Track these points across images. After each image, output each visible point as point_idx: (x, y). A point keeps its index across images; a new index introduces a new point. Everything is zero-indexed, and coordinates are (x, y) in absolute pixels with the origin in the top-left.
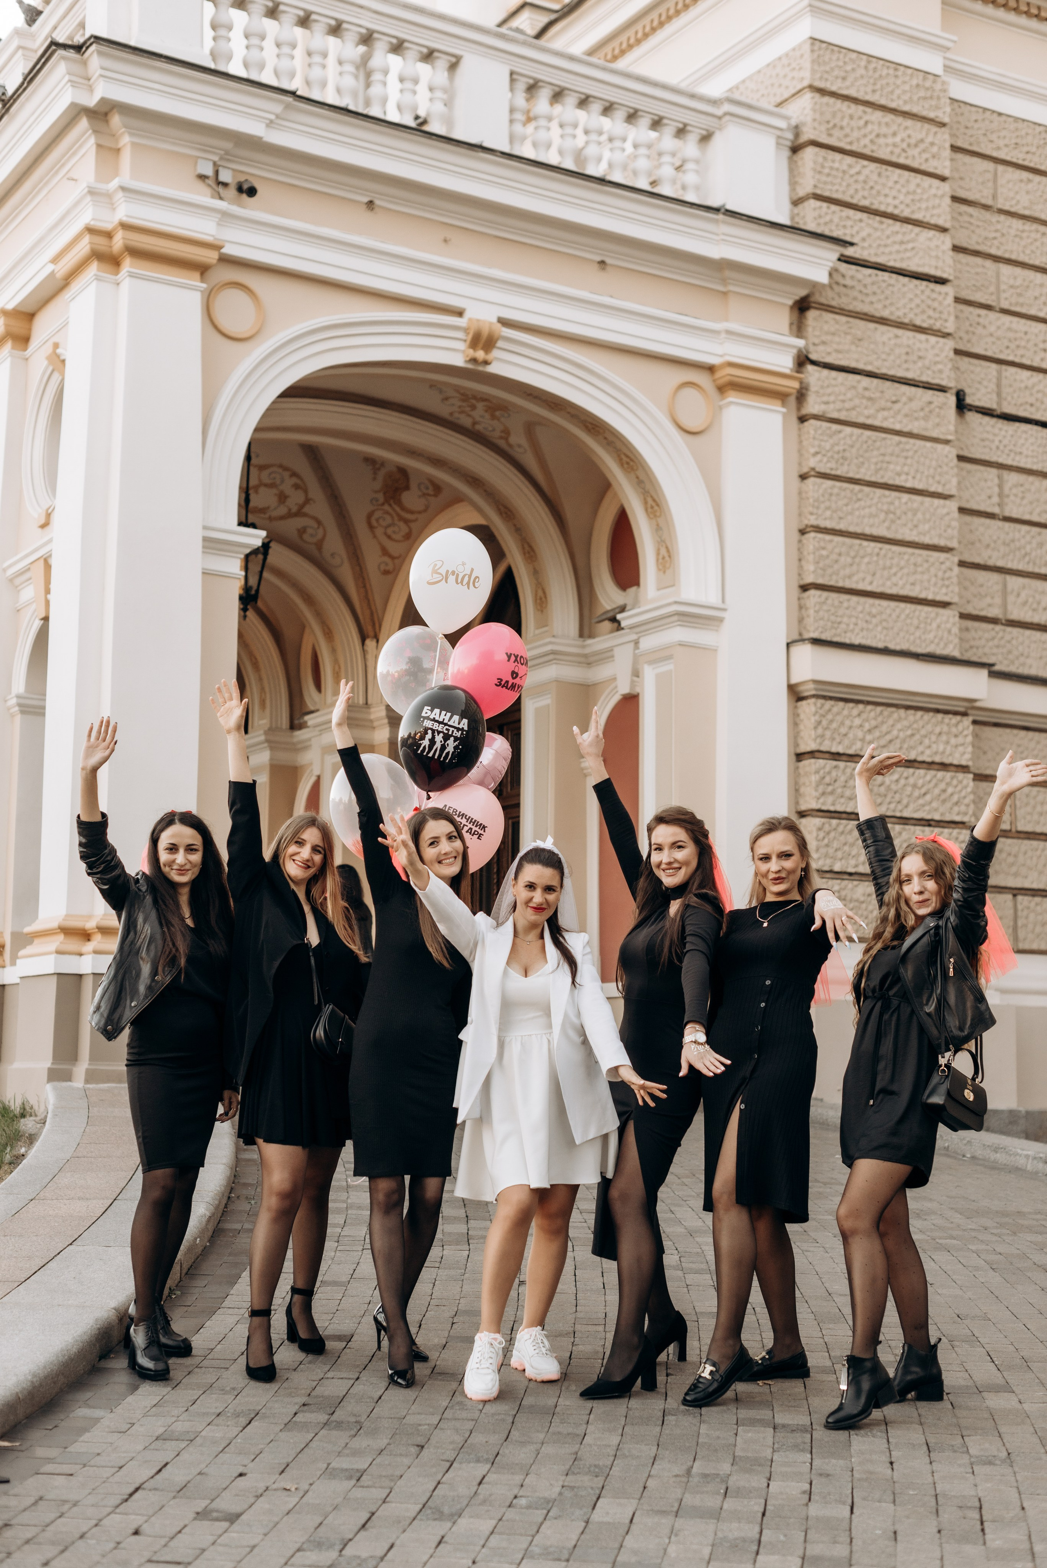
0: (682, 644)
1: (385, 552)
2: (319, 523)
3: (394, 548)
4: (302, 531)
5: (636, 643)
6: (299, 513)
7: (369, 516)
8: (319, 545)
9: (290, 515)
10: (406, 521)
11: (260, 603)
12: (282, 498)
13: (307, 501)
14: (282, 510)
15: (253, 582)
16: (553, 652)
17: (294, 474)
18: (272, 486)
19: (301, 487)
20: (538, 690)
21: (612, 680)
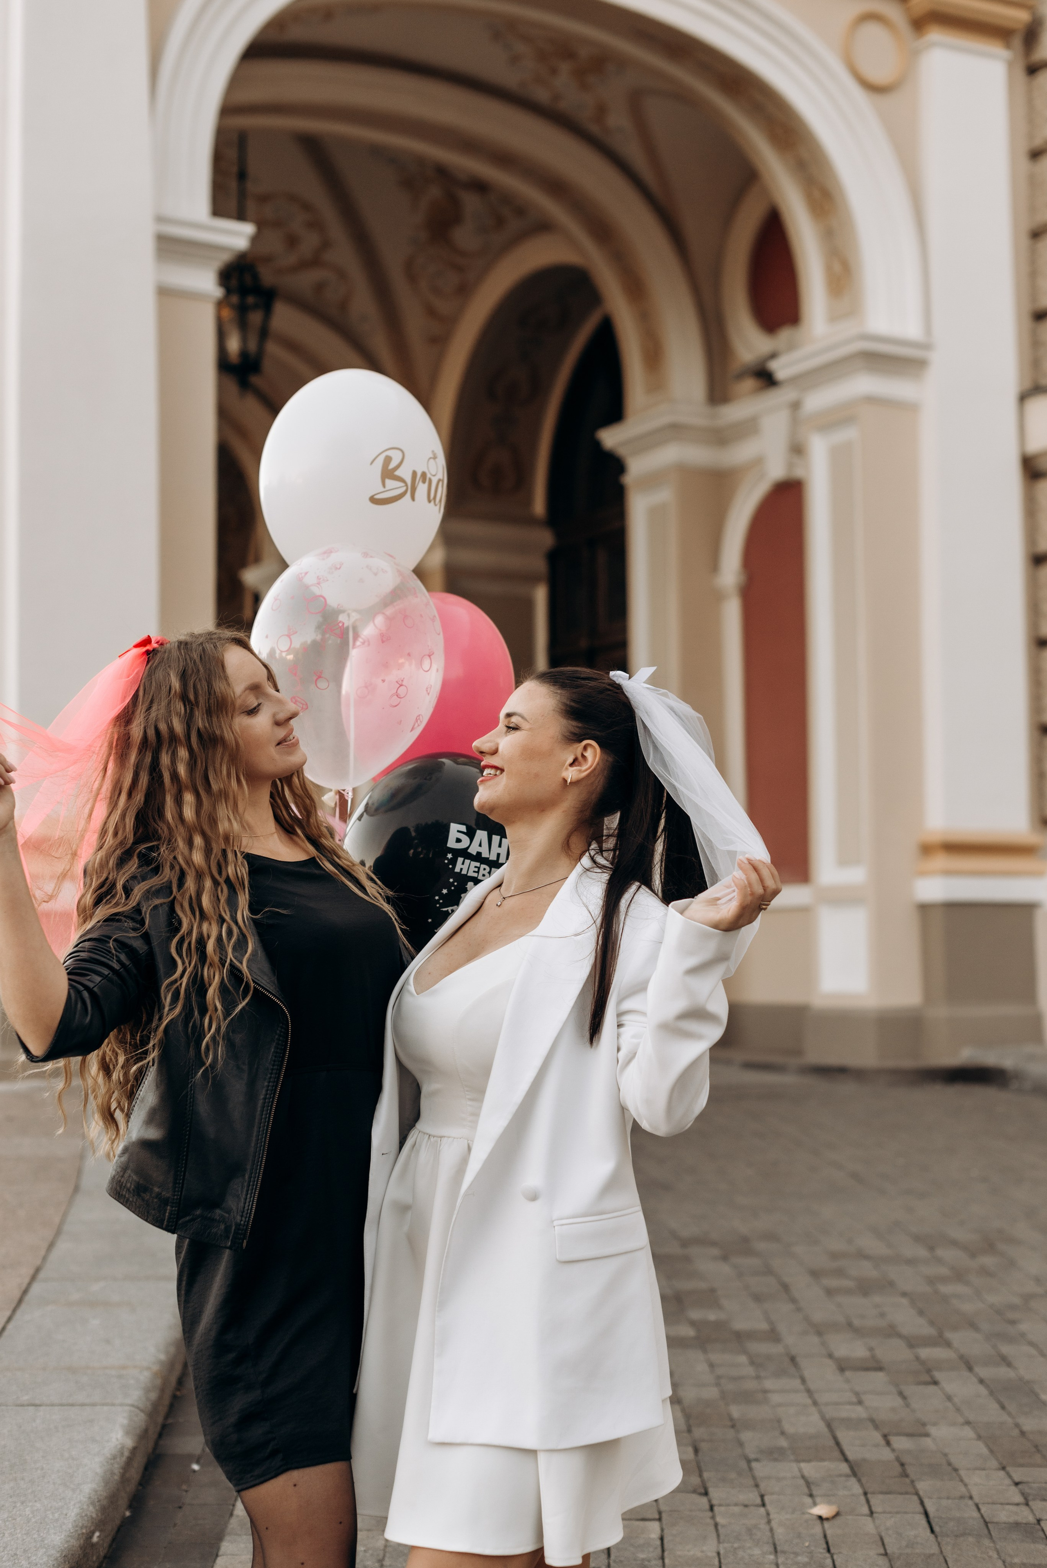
0: (871, 400)
1: (431, 312)
2: (341, 273)
3: (444, 307)
4: (320, 287)
5: (796, 406)
6: (315, 262)
7: (409, 263)
8: (344, 305)
9: (305, 265)
10: (460, 269)
12: (292, 241)
13: (326, 245)
14: (292, 259)
15: (252, 346)
16: (676, 427)
17: (307, 207)
18: (277, 224)
19: (316, 225)
20: (653, 480)
21: (758, 462)
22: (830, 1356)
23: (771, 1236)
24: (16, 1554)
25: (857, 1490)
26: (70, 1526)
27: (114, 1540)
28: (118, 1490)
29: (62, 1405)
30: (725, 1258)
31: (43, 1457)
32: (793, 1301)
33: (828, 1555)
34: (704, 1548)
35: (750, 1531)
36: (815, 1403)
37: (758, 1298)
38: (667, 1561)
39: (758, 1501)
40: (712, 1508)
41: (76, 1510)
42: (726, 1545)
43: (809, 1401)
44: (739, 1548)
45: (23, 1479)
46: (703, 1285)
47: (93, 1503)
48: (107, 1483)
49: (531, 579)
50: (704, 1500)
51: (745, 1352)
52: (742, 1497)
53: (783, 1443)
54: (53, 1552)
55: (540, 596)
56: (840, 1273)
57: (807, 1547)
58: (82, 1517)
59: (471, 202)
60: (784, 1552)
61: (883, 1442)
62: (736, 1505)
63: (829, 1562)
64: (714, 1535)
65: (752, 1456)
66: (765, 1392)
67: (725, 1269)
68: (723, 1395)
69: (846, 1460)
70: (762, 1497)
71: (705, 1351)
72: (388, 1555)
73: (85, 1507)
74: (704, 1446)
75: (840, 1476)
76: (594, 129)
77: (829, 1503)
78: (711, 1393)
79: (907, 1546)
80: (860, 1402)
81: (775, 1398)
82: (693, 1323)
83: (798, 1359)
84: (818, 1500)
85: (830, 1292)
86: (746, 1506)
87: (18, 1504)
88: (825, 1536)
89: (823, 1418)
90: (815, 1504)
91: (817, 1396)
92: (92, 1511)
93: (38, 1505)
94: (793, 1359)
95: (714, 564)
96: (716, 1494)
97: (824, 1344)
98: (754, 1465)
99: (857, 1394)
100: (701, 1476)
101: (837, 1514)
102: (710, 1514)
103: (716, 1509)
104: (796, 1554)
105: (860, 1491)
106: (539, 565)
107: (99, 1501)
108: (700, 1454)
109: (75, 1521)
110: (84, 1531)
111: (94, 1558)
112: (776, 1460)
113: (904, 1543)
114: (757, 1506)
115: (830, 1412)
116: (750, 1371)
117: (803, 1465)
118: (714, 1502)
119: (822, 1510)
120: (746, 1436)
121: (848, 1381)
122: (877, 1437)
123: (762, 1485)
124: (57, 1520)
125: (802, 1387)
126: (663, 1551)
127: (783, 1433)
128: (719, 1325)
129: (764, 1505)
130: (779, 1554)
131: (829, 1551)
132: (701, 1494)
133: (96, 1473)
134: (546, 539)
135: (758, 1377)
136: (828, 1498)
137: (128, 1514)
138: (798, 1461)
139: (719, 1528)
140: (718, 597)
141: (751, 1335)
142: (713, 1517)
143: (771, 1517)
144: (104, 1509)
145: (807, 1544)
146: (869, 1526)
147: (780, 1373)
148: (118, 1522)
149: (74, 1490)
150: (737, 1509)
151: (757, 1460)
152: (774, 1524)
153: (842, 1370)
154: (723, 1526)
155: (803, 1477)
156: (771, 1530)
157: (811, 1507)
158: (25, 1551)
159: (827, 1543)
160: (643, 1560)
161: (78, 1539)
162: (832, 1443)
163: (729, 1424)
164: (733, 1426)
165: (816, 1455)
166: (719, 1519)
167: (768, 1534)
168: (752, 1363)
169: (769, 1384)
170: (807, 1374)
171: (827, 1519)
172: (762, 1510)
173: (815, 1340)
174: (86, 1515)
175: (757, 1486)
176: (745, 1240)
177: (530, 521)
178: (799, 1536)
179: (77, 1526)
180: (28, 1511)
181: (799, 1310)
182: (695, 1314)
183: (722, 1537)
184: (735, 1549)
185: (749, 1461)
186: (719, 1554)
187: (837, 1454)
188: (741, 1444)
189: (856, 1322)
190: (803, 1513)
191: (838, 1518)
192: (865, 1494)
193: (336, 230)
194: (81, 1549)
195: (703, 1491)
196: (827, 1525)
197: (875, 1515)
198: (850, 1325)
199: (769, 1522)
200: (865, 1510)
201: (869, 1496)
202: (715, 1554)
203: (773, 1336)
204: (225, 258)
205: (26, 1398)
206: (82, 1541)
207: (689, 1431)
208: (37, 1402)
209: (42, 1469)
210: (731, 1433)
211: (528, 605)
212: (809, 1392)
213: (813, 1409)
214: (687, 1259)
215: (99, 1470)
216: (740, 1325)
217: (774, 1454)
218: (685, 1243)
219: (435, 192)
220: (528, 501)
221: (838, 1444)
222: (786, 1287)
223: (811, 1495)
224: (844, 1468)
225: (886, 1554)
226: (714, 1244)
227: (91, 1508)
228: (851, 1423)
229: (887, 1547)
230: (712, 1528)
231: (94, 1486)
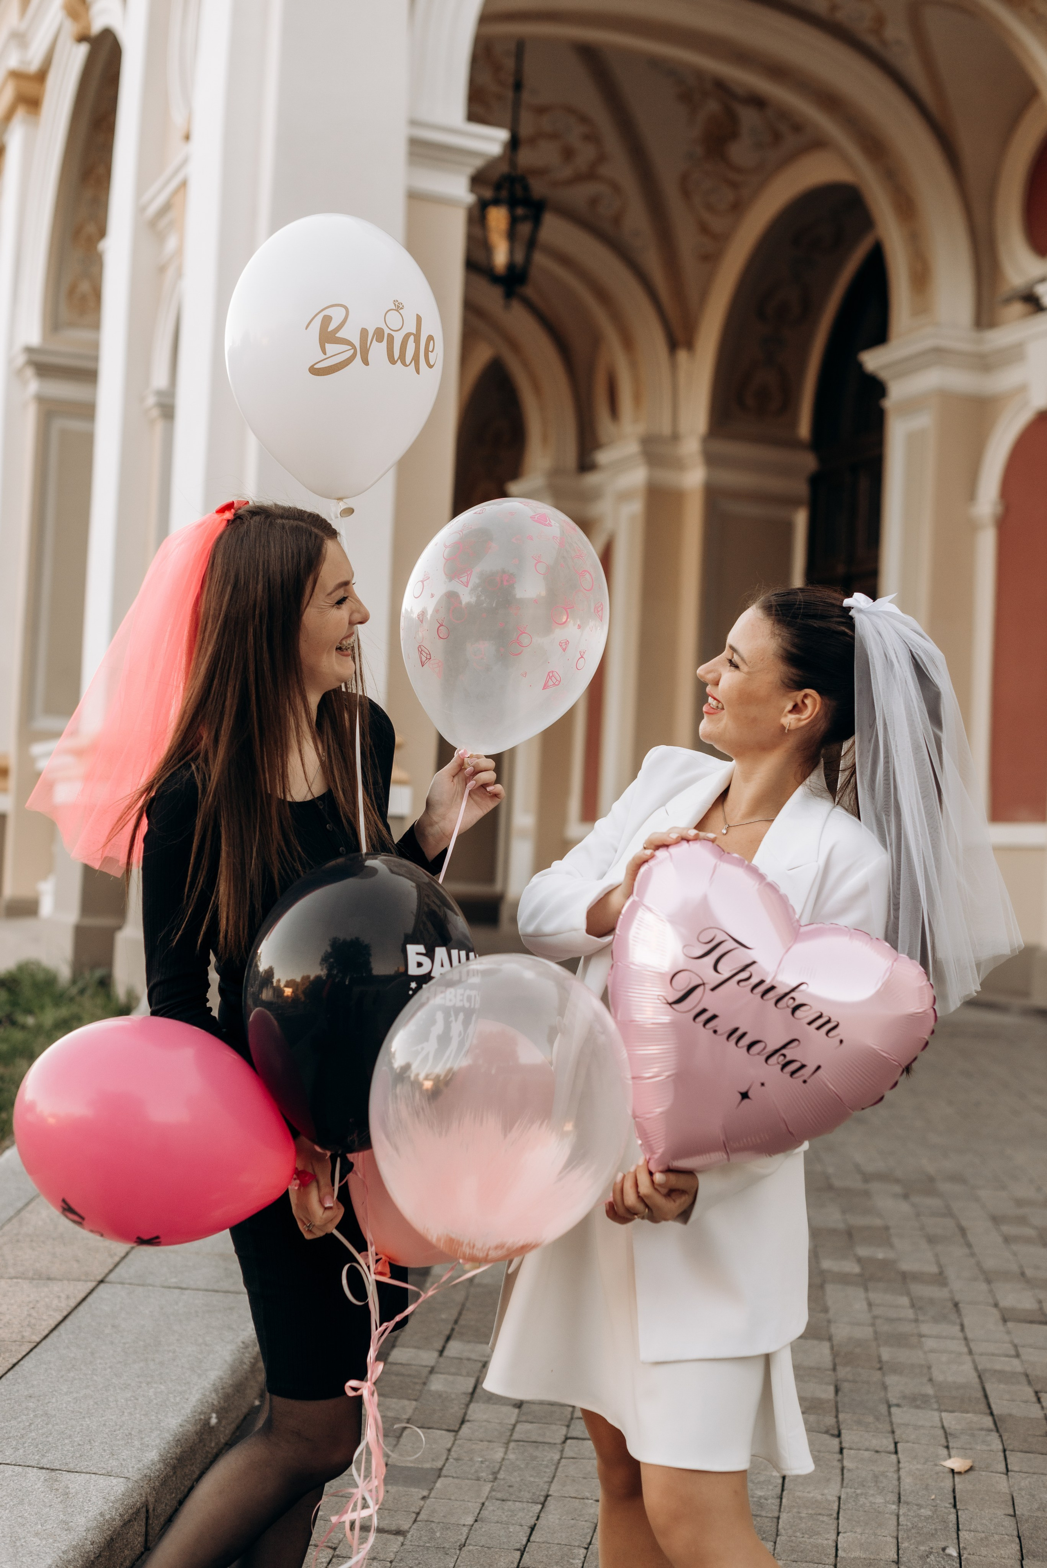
1: (704, 229)
2: (616, 188)
3: (717, 224)
4: (594, 202)
6: (590, 175)
7: (684, 179)
8: (617, 220)
9: (579, 178)
10: (734, 185)
11: (529, 291)
12: (568, 154)
13: (602, 158)
14: (567, 172)
15: (519, 258)
16: (938, 352)
17: (584, 119)
18: (554, 136)
19: (593, 137)
20: (912, 406)
21: (1022, 389)
22: (996, 1305)
23: (956, 1178)
24: (130, 1434)
25: (997, 1445)
26: (189, 1411)
27: (238, 1428)
28: (247, 1379)
29: (207, 1290)
30: (906, 1196)
31: (178, 1340)
32: (969, 1245)
33: (953, 1510)
34: (826, 1491)
35: (876, 1478)
36: (970, 1352)
37: (932, 1240)
38: (784, 1500)
39: (892, 1448)
40: (841, 1451)
41: (198, 1396)
42: (849, 1490)
43: (965, 1350)
44: (862, 1494)
45: (153, 1360)
46: (878, 1222)
47: (216, 1391)
48: (234, 1371)
49: (792, 502)
50: (836, 1441)
51: (908, 1294)
52: (875, 1443)
53: (929, 1390)
54: (167, 1435)
55: (801, 520)
56: (1022, 1220)
57: (933, 1499)
58: (202, 1403)
59: (748, 117)
60: (907, 1503)
61: (1034, 1399)
62: (867, 1450)
63: (953, 1517)
64: (839, 1479)
65: (893, 1401)
66: (921, 1336)
67: (905, 1207)
68: (877, 1335)
69: (992, 1414)
70: (896, 1443)
71: (866, 1290)
72: (503, 1468)
73: (207, 1393)
74: (846, 1387)
75: (982, 1429)
76: (871, 40)
77: (965, 1457)
78: (866, 1333)
79: (1038, 1509)
80: (1018, 1356)
81: (930, 1343)
82: (859, 1260)
83: (960, 1305)
84: (953, 1452)
85: (1007, 1240)
86: (877, 1452)
87: (144, 1385)
88: (954, 1491)
89: (976, 1369)
90: (950, 1456)
91: (972, 1345)
92: (214, 1398)
93: (163, 1387)
94: (956, 1305)
95: (971, 494)
96: (847, 1437)
97: (991, 1291)
98: (893, 1410)
99: (1016, 1346)
100: (837, 1417)
101: (971, 1469)
102: (839, 1456)
103: (845, 1451)
104: (920, 1506)
105: (1000, 1447)
106: (801, 488)
107: (223, 1388)
108: (840, 1393)
109: (194, 1406)
110: (202, 1417)
111: (213, 1445)
112: (918, 1407)
113: (1036, 1506)
114: (890, 1453)
115: (984, 1363)
116: (910, 1313)
117: (944, 1414)
118: (844, 1445)
119: (956, 1463)
120: (891, 1380)
121: (1008, 1332)
122: (1029, 1392)
123: (898, 1432)
124: (178, 1404)
125: (960, 1335)
126: (783, 1490)
127: (930, 1380)
128: (885, 1264)
129: (896, 1452)
130: (901, 1504)
131: (955, 1506)
132: (833, 1435)
133: (226, 1361)
134: (809, 462)
135: (916, 1321)
136: (965, 1451)
137: (257, 1403)
138: (940, 1410)
139: (845, 1471)
140: (973, 527)
141: (917, 1277)
142: (841, 1461)
143: (901, 1465)
144: (227, 1397)
145: (933, 1497)
146: (1002, 1484)
147: (938, 1319)
148: (245, 1410)
149: (199, 1376)
150: (867, 1454)
151: (898, 1405)
152: (902, 1472)
153: (1005, 1320)
154: (849, 1470)
155: (943, 1427)
156: (899, 1479)
157: (945, 1460)
158: (140, 1432)
159: (955, 1498)
160: (760, 1497)
161: (195, 1424)
162: (980, 1394)
163: (878, 1366)
164: (880, 1369)
165: (960, 1405)
166: (846, 1463)
167: (896, 1483)
168: (913, 1306)
169: (925, 1329)
170: (966, 1322)
171: (959, 1473)
172: (894, 1457)
173: (984, 1287)
174: (207, 1402)
175: (893, 1432)
176: (931, 1179)
177: (794, 444)
178: (927, 1487)
179: (195, 1412)
180: (151, 1392)
181: (973, 1255)
182: (863, 1251)
183: (845, 1482)
184: (857, 1495)
185: (889, 1406)
186: (839, 1498)
187: (983, 1406)
188: (885, 1388)
189: (1029, 1272)
190: (936, 1465)
191: (971, 1473)
192: (1004, 1451)
193: (613, 143)
194: (197, 1434)
195: (836, 1432)
196: (957, 1478)
197: (1010, 1473)
198: (1023, 1274)
199: (899, 1470)
200: (1002, 1468)
201: (1007, 1453)
202: (836, 1499)
203: (940, 1279)
204: (477, 164)
205: (174, 1280)
206: (199, 1427)
207: (834, 1369)
208: (184, 1286)
209: (174, 1352)
210: (877, 1375)
211: (788, 528)
212: (966, 1339)
213: (968, 1358)
214: (867, 1194)
215: (229, 1359)
216: (905, 1266)
217: (917, 1401)
218: (867, 1178)
219: (713, 106)
220: (794, 424)
221: (986, 1396)
222: (963, 1231)
223: (947, 1447)
224: (988, 1422)
225: (1015, 1516)
226: (897, 1181)
227: (214, 1395)
228: (1004, 1377)
229: (1016, 1508)
230: (838, 1471)
231: (221, 1373)
